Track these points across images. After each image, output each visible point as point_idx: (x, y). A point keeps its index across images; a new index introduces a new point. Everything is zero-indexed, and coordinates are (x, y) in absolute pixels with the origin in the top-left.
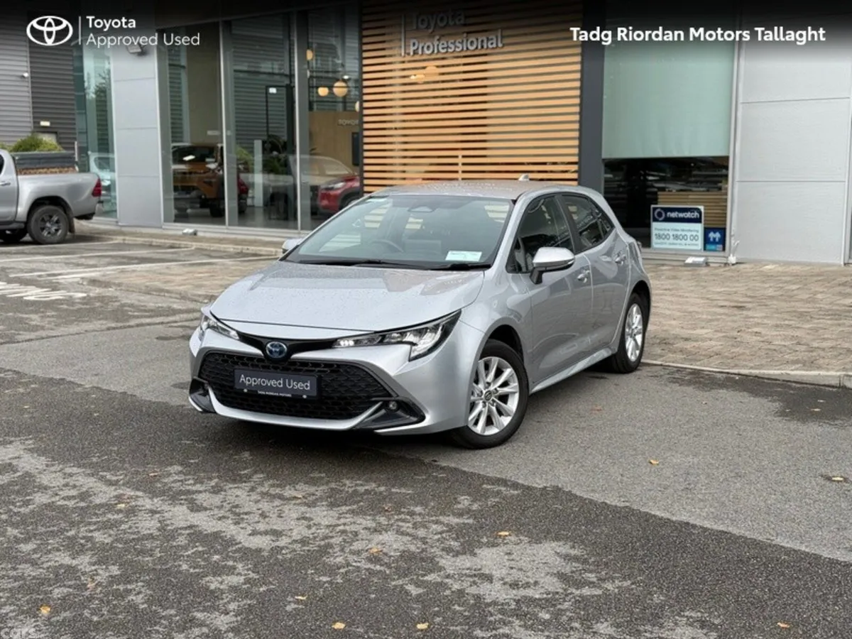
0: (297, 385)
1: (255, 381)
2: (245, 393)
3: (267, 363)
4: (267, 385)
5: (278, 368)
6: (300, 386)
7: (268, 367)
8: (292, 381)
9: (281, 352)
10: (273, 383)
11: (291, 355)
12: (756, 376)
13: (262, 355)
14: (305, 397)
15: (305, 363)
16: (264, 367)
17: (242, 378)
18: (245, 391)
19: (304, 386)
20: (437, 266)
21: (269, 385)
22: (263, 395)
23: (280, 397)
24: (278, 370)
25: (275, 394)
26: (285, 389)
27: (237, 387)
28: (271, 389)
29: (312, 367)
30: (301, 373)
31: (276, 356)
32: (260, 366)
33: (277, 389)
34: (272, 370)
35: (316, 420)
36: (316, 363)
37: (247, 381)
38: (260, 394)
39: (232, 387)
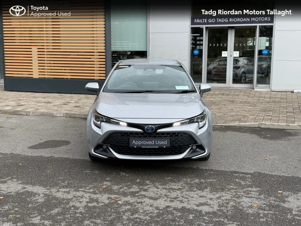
0: (161, 142)
1: (140, 143)
2: (135, 148)
3: (145, 135)
4: (146, 143)
5: (151, 136)
6: (162, 143)
7: (146, 136)
8: (158, 141)
9: (152, 130)
10: (149, 143)
11: (157, 131)
12: (228, 126)
13: (143, 131)
14: (164, 147)
15: (163, 133)
16: (144, 136)
17: (134, 142)
18: (135, 147)
19: (164, 143)
20: (175, 92)
21: (147, 144)
22: (144, 148)
23: (153, 148)
24: (151, 137)
25: (150, 147)
26: (155, 145)
27: (131, 145)
28: (148, 145)
29: (167, 134)
30: (162, 137)
31: (150, 131)
32: (142, 136)
33: (151, 145)
34: (148, 137)
35: (161, 156)
36: (168, 133)
37: (136, 143)
38: (143, 148)
39: (129, 146)
